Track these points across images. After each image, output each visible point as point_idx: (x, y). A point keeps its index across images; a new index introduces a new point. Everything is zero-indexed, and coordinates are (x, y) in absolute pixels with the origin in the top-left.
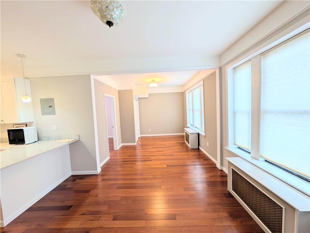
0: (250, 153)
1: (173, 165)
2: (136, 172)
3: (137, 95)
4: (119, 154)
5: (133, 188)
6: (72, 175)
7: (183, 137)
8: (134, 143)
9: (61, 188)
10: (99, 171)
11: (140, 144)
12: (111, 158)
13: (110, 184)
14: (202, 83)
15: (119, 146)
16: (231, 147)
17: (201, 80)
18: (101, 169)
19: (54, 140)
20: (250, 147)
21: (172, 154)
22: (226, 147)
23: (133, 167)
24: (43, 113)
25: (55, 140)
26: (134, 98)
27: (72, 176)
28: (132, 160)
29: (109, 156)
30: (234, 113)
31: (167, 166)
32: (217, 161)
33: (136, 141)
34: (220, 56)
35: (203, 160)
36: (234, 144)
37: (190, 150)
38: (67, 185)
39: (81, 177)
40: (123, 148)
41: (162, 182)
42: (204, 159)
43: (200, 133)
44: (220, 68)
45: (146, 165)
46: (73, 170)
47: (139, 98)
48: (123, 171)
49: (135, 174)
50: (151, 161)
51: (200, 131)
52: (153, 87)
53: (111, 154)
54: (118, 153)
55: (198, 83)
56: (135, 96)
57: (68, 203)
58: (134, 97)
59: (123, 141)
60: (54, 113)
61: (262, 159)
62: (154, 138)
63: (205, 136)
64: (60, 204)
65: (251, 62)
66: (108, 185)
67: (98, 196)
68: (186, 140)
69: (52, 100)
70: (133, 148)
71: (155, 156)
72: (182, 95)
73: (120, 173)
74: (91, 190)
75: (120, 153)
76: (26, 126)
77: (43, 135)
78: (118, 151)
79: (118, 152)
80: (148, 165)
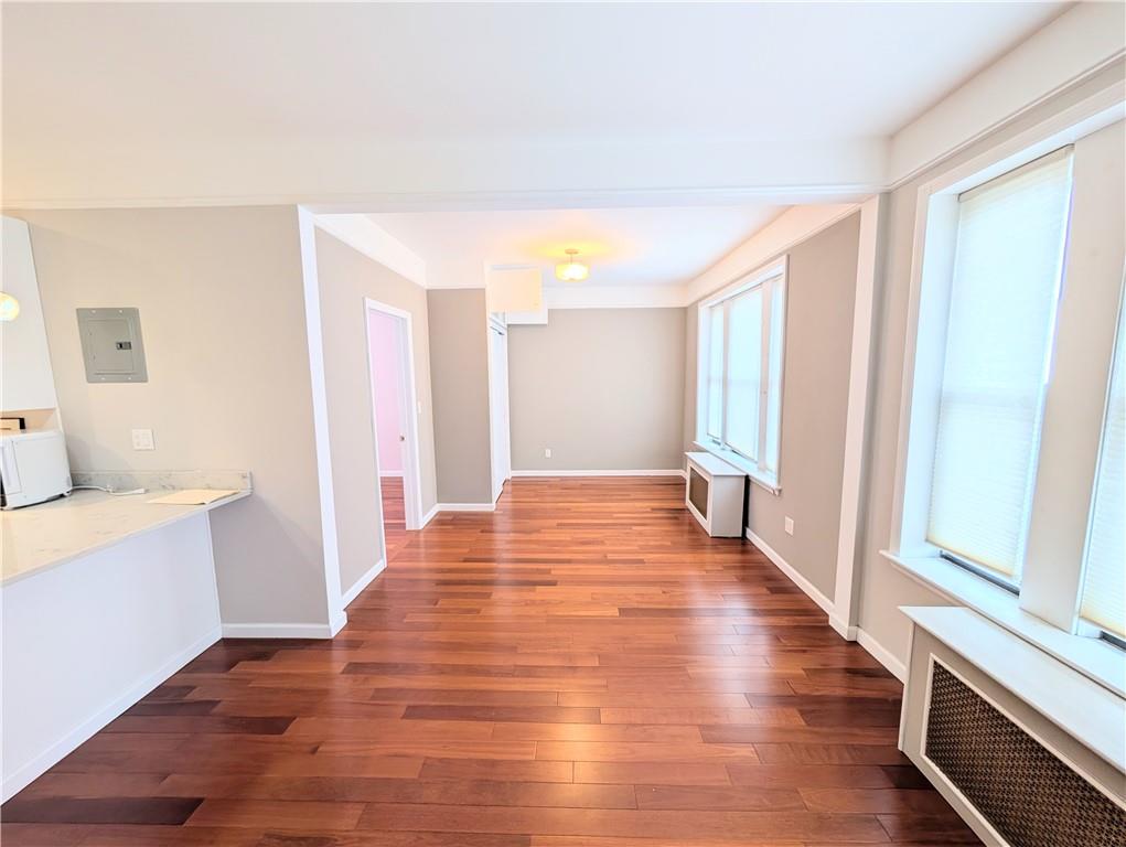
0: (1017, 593)
1: (644, 606)
2: (493, 634)
3: (504, 314)
4: (426, 548)
5: (476, 719)
6: (223, 639)
7: (678, 484)
8: (487, 502)
9: (165, 703)
10: (336, 623)
11: (509, 506)
12: (391, 564)
13: (377, 690)
14: (780, 267)
15: (424, 514)
16: (911, 554)
17: (781, 254)
18: (345, 614)
19: (142, 490)
20: (1020, 564)
21: (640, 557)
22: (887, 548)
23: (478, 611)
24: (94, 375)
25: (147, 491)
26: (490, 324)
27: (226, 642)
28: (475, 577)
29: (382, 555)
30: (941, 404)
31: (620, 609)
32: (833, 601)
33: (495, 498)
34: (891, 138)
35: (769, 589)
36: (927, 540)
37: (709, 542)
38: (191, 688)
39: (258, 648)
40: (445, 522)
41: (603, 690)
42: (771, 584)
43: (755, 475)
44: (887, 197)
45: (533, 603)
46: (226, 617)
47: (509, 326)
48: (436, 629)
49: (486, 647)
50: (554, 584)
51: (756, 466)
52: (572, 279)
53: (391, 547)
54: (422, 544)
55: (764, 268)
56: (496, 314)
57: (183, 785)
58: (488, 320)
59: (442, 496)
60: (138, 375)
61: (1086, 628)
62: (566, 487)
63: (780, 491)
64: (147, 789)
65: (1072, 157)
66: (371, 693)
67: (320, 749)
68: (691, 499)
69: (132, 314)
70: (483, 523)
71: (569, 561)
72: (683, 320)
73: (427, 636)
74: (295, 718)
75: (429, 545)
76: (22, 426)
77: (98, 465)
78: (422, 535)
79: (422, 539)
80: (543, 603)
